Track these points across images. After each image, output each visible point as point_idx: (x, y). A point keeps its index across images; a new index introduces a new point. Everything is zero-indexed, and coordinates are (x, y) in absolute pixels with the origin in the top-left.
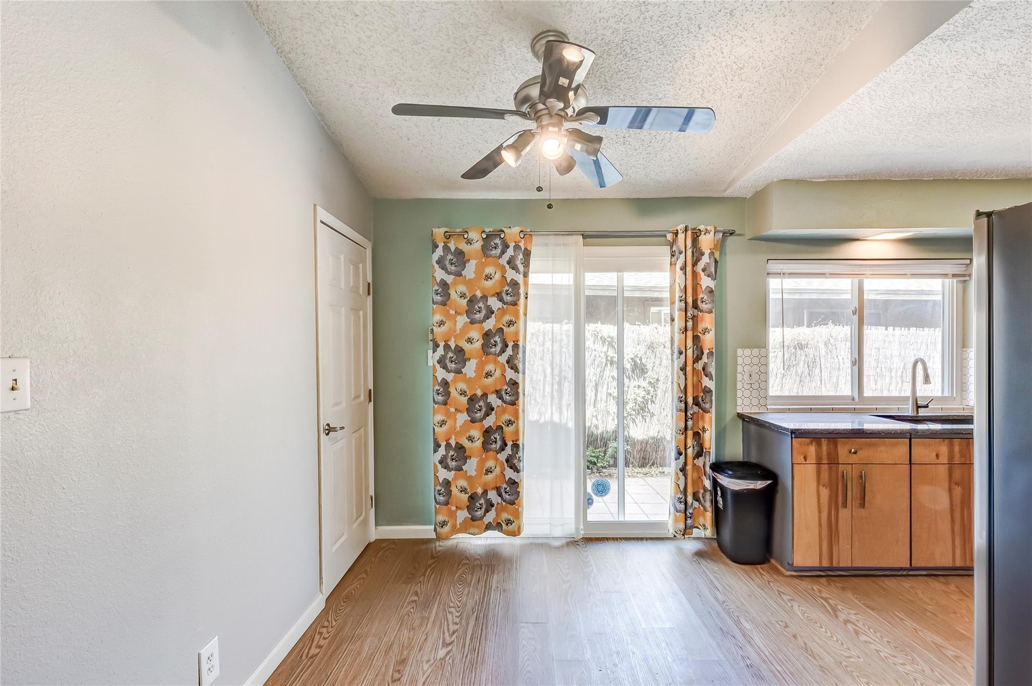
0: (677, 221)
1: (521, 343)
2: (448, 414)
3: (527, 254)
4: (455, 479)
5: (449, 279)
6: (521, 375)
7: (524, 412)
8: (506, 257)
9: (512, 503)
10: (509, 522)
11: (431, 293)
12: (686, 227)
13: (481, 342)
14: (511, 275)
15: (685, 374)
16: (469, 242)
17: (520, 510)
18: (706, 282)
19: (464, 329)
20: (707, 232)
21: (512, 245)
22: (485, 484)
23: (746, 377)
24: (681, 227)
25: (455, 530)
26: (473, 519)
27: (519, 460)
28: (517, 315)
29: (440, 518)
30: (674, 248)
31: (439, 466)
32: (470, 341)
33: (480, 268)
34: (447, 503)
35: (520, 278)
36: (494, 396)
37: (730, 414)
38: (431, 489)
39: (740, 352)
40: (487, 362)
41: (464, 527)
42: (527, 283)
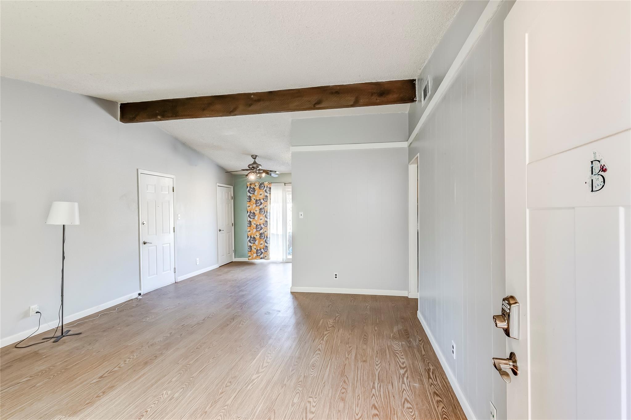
1: (268, 211)
2: (251, 229)
3: (270, 188)
4: (253, 246)
5: (251, 195)
6: (268, 219)
7: (270, 229)
8: (265, 189)
9: (266, 252)
10: (266, 256)
11: (246, 199)
13: (259, 211)
14: (266, 194)
16: (256, 186)
17: (268, 253)
19: (255, 208)
21: (266, 186)
22: (260, 247)
25: (253, 259)
26: (257, 256)
27: (268, 241)
28: (267, 204)
29: (249, 255)
31: (248, 242)
32: (256, 211)
33: (258, 192)
34: (251, 251)
35: (268, 195)
36: (262, 225)
38: (247, 249)
40: (260, 216)
41: (255, 258)
42: (270, 196)
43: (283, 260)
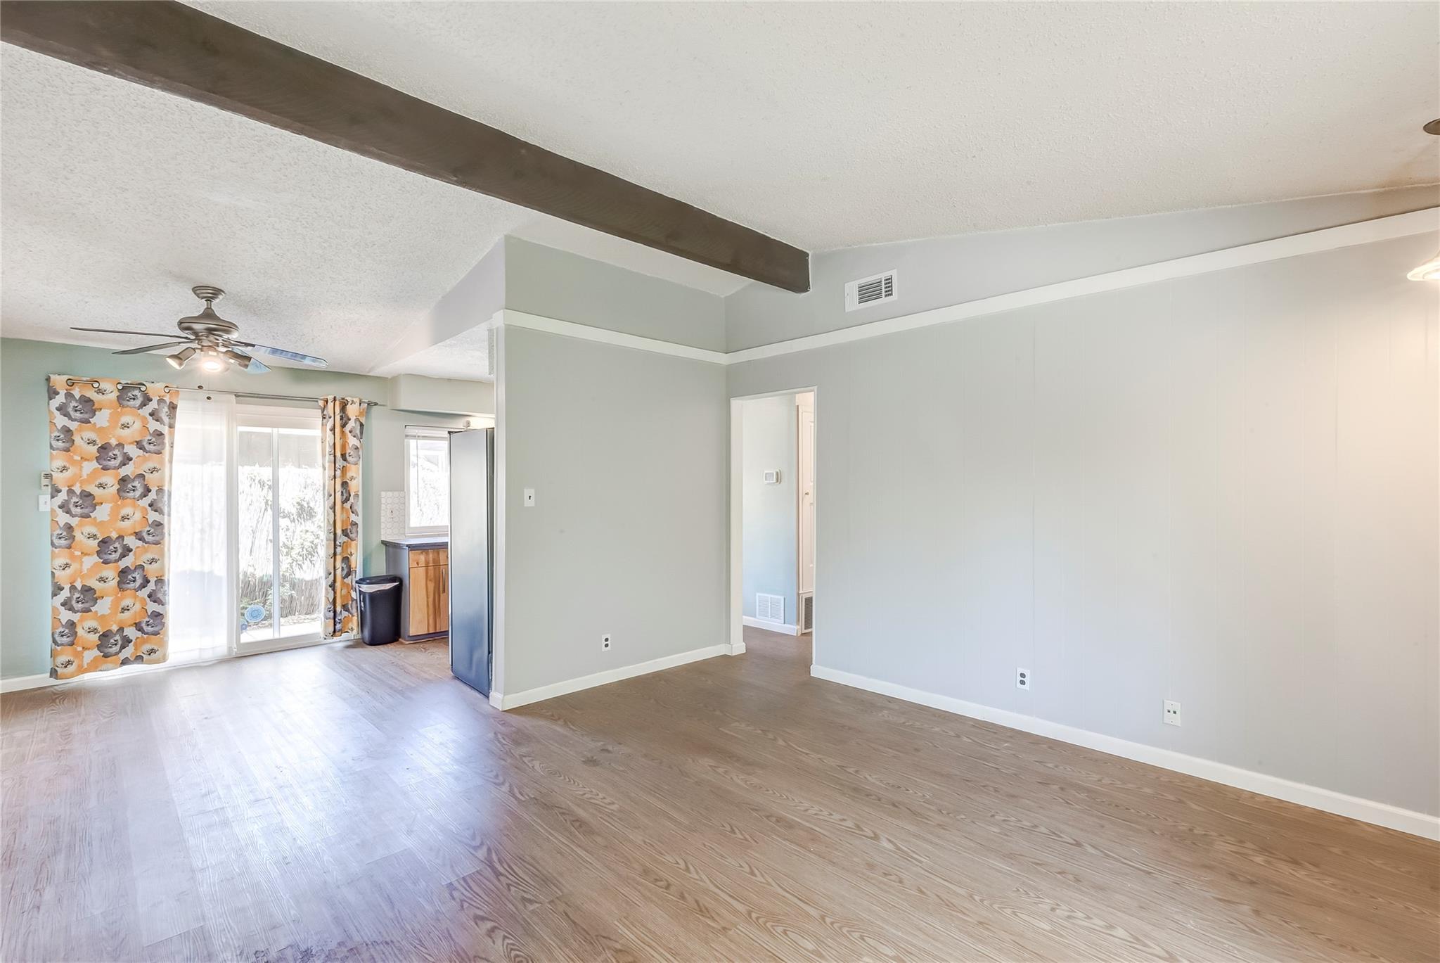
0: (330, 390)
1: (166, 488)
2: (73, 557)
3: (173, 407)
4: (81, 620)
5: (74, 426)
6: (166, 517)
7: (169, 550)
8: (148, 409)
9: (157, 634)
10: (152, 652)
11: (49, 439)
12: (335, 397)
13: (117, 486)
14: (153, 425)
15: (334, 512)
16: (100, 391)
17: (164, 638)
18: (352, 441)
19: (94, 473)
20: (353, 402)
21: (155, 399)
22: (122, 621)
23: (389, 512)
24: (330, 398)
25: (81, 670)
26: (104, 656)
27: (164, 594)
28: (162, 463)
29: (62, 659)
30: (325, 413)
31: (61, 608)
32: (101, 486)
33: (114, 418)
34: (72, 644)
35: (165, 430)
36: (133, 537)
37: (375, 542)
38: (48, 631)
39: (383, 494)
40: (123, 506)
41: (94, 666)
42: (172, 435)
43: (227, 653)
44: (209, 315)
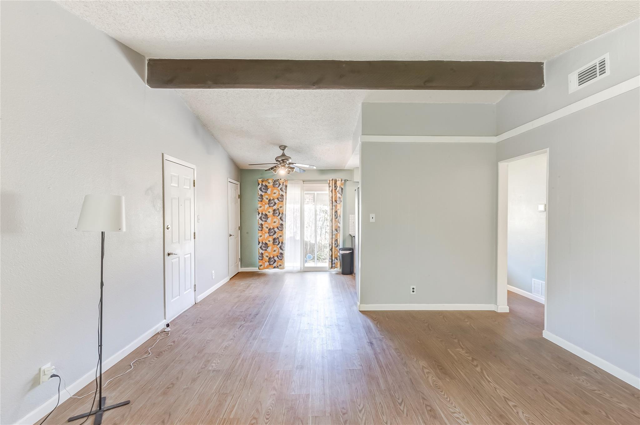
0: (330, 177)
1: (284, 213)
2: (262, 233)
3: (286, 186)
4: (265, 253)
5: (263, 194)
6: (284, 222)
7: (285, 233)
8: (280, 188)
9: (281, 260)
10: (280, 265)
11: (257, 198)
12: (332, 179)
13: (272, 212)
14: (281, 193)
15: (332, 222)
16: (269, 183)
17: (284, 262)
18: (338, 195)
19: (268, 209)
20: (339, 180)
21: (281, 184)
22: (274, 254)
23: (352, 223)
24: (331, 179)
25: (264, 268)
26: (270, 265)
27: (283, 247)
28: (283, 204)
29: (260, 264)
30: (330, 185)
31: (260, 249)
32: (269, 212)
33: (272, 191)
34: (262, 260)
35: (284, 194)
36: (276, 228)
37: (347, 234)
38: (257, 256)
39: (350, 216)
40: (274, 219)
41: (267, 268)
42: (286, 195)
43: (301, 269)
44: (283, 155)
